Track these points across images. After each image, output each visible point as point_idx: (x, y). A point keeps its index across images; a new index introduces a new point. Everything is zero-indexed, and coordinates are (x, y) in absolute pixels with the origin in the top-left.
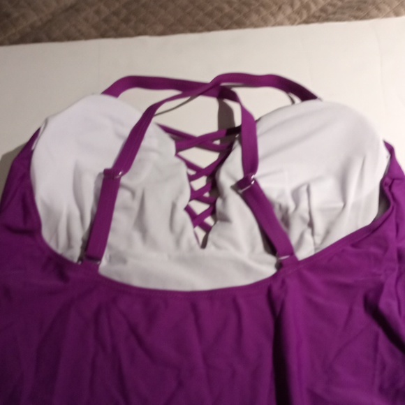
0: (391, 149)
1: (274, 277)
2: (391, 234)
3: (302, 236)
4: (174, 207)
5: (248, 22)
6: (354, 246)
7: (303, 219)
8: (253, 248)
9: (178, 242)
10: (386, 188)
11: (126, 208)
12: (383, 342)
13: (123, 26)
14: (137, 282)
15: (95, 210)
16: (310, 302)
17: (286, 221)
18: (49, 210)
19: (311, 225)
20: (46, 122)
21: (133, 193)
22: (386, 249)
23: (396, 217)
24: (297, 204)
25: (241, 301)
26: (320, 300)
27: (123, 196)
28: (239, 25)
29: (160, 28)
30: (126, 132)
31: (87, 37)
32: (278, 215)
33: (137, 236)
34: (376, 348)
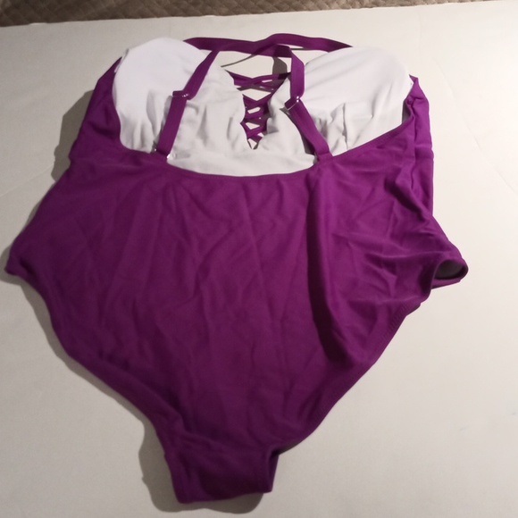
0: (415, 80)
1: (312, 168)
2: (411, 137)
3: (337, 142)
4: (231, 119)
5: (305, 8)
6: (378, 147)
7: (338, 128)
8: (296, 151)
9: (233, 145)
10: (409, 106)
11: (191, 121)
12: (397, 206)
13: (192, 8)
14: (198, 170)
15: (164, 122)
16: (340, 184)
17: (325, 132)
18: (126, 121)
19: (345, 134)
20: (127, 52)
21: (197, 110)
22: (405, 148)
23: (415, 125)
24: (334, 118)
25: (284, 184)
26: (348, 183)
27: (188, 113)
28: (297, 9)
29: (225, 10)
30: (193, 69)
31: (159, 15)
32: (318, 127)
33: (199, 142)
34: (391, 210)
